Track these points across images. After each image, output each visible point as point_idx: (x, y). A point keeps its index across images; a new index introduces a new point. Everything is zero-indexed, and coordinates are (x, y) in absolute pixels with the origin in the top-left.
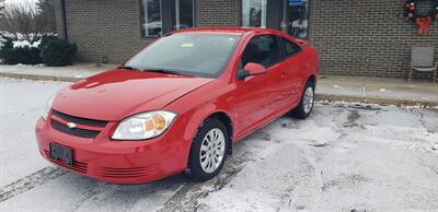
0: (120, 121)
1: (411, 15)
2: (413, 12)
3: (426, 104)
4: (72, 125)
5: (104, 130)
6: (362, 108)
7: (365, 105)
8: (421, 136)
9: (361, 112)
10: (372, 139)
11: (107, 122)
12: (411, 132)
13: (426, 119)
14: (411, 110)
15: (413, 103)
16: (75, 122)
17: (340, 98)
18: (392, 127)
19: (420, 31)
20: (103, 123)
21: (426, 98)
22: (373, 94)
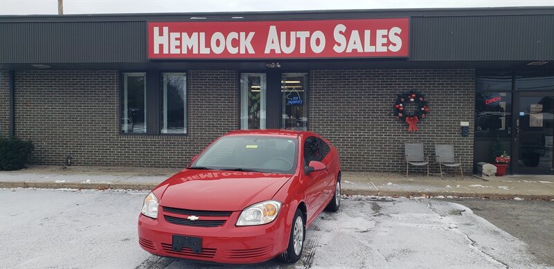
0: (242, 211)
1: (401, 115)
2: (401, 112)
3: (429, 194)
4: (193, 218)
5: (229, 220)
6: (379, 201)
7: (380, 198)
8: (438, 220)
9: (380, 204)
10: (401, 224)
11: (232, 212)
12: (428, 217)
13: (435, 206)
14: (420, 200)
15: (420, 195)
16: (197, 216)
17: (356, 192)
18: (412, 214)
19: (410, 129)
20: (229, 213)
21: (428, 189)
22: (382, 187)
